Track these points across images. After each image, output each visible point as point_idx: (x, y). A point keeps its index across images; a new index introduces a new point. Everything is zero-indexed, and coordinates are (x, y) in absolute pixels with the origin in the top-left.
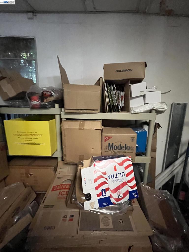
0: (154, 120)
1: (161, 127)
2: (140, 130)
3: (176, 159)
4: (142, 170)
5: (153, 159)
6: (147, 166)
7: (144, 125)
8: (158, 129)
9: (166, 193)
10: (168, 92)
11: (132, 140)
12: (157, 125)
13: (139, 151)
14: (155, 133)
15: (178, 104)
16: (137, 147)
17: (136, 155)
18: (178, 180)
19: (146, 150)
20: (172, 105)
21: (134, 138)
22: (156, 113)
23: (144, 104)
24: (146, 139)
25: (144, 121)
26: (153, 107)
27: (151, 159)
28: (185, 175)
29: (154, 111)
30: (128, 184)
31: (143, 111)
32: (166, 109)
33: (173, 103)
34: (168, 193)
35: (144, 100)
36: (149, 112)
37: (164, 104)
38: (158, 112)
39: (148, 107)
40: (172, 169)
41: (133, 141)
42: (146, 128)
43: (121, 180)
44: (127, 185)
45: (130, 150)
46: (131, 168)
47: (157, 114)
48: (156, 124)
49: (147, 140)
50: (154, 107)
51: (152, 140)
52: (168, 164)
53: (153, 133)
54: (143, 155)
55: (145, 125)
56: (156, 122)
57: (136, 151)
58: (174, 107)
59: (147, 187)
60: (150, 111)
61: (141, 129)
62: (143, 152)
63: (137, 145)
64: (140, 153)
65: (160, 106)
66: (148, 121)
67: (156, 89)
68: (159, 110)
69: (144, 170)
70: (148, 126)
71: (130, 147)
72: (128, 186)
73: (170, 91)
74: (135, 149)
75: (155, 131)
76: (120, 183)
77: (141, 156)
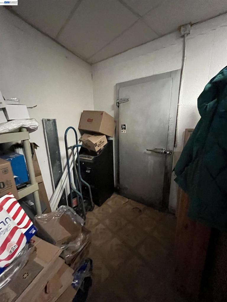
0: (28, 140)
1: (39, 147)
2: (12, 156)
3: (62, 174)
4: (32, 203)
5: (41, 184)
6: (37, 195)
7: (16, 149)
8: (35, 149)
9: (62, 208)
10: (34, 107)
11: (4, 173)
12: (33, 145)
13: (19, 183)
14: (34, 155)
15: (49, 120)
16: (15, 178)
17: (18, 189)
18: (68, 192)
19: (29, 178)
20: (43, 121)
21: (7, 168)
22: (27, 131)
23: (7, 121)
24: (25, 165)
25: (14, 143)
26: (21, 124)
27: (39, 185)
28: (72, 184)
29: (25, 130)
30: (19, 226)
31: (9, 130)
32: (38, 125)
33: (43, 119)
34: (64, 206)
35: (6, 115)
36: (18, 131)
37: (34, 121)
38: (30, 130)
39: (15, 124)
40: (61, 184)
41: (7, 172)
42: (20, 151)
43: (7, 229)
44: (19, 229)
45: (6, 186)
46: (18, 205)
47: (30, 133)
48: (31, 144)
49: (27, 166)
50: (23, 124)
51: (33, 163)
52: (56, 182)
53: (32, 155)
54: (27, 185)
55: (18, 148)
56: (31, 142)
57: (15, 185)
58: (45, 123)
59: (44, 216)
60: (20, 130)
61: (14, 155)
62: (26, 181)
63: (15, 177)
64: (22, 184)
65: (30, 123)
66: (20, 142)
67: (18, 101)
68: (30, 127)
69: (34, 202)
70: (22, 148)
71: (5, 183)
72: (21, 228)
73: (36, 106)
74: (13, 183)
75: (33, 153)
76: (7, 234)
77: (26, 186)
